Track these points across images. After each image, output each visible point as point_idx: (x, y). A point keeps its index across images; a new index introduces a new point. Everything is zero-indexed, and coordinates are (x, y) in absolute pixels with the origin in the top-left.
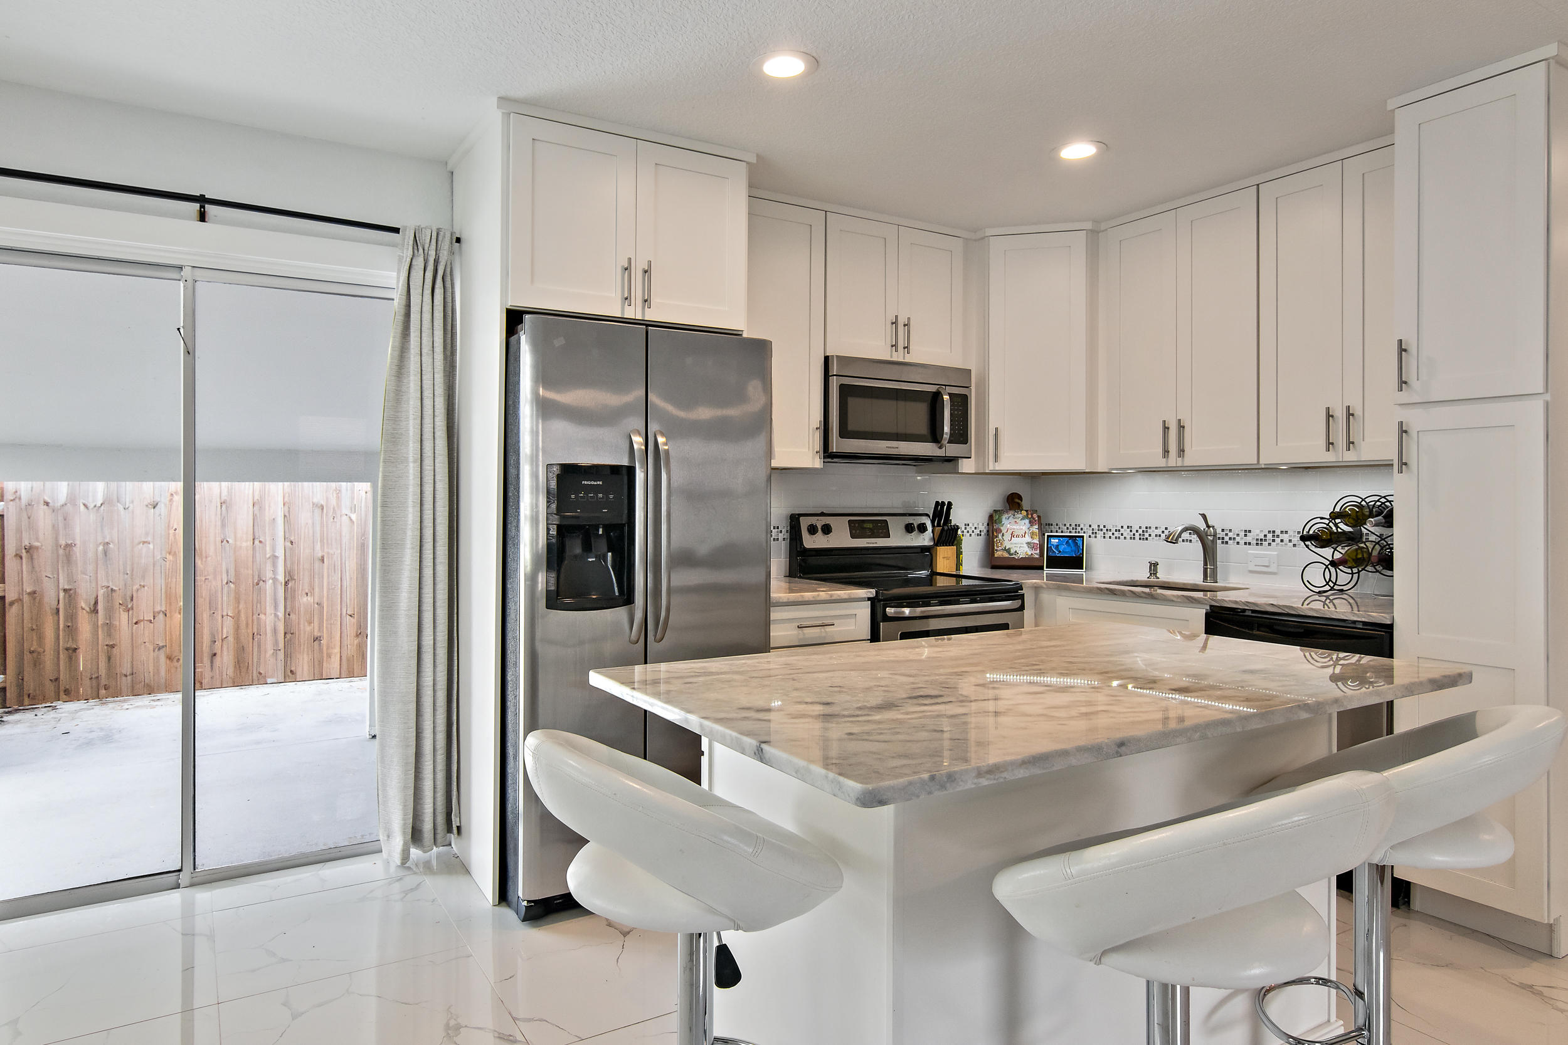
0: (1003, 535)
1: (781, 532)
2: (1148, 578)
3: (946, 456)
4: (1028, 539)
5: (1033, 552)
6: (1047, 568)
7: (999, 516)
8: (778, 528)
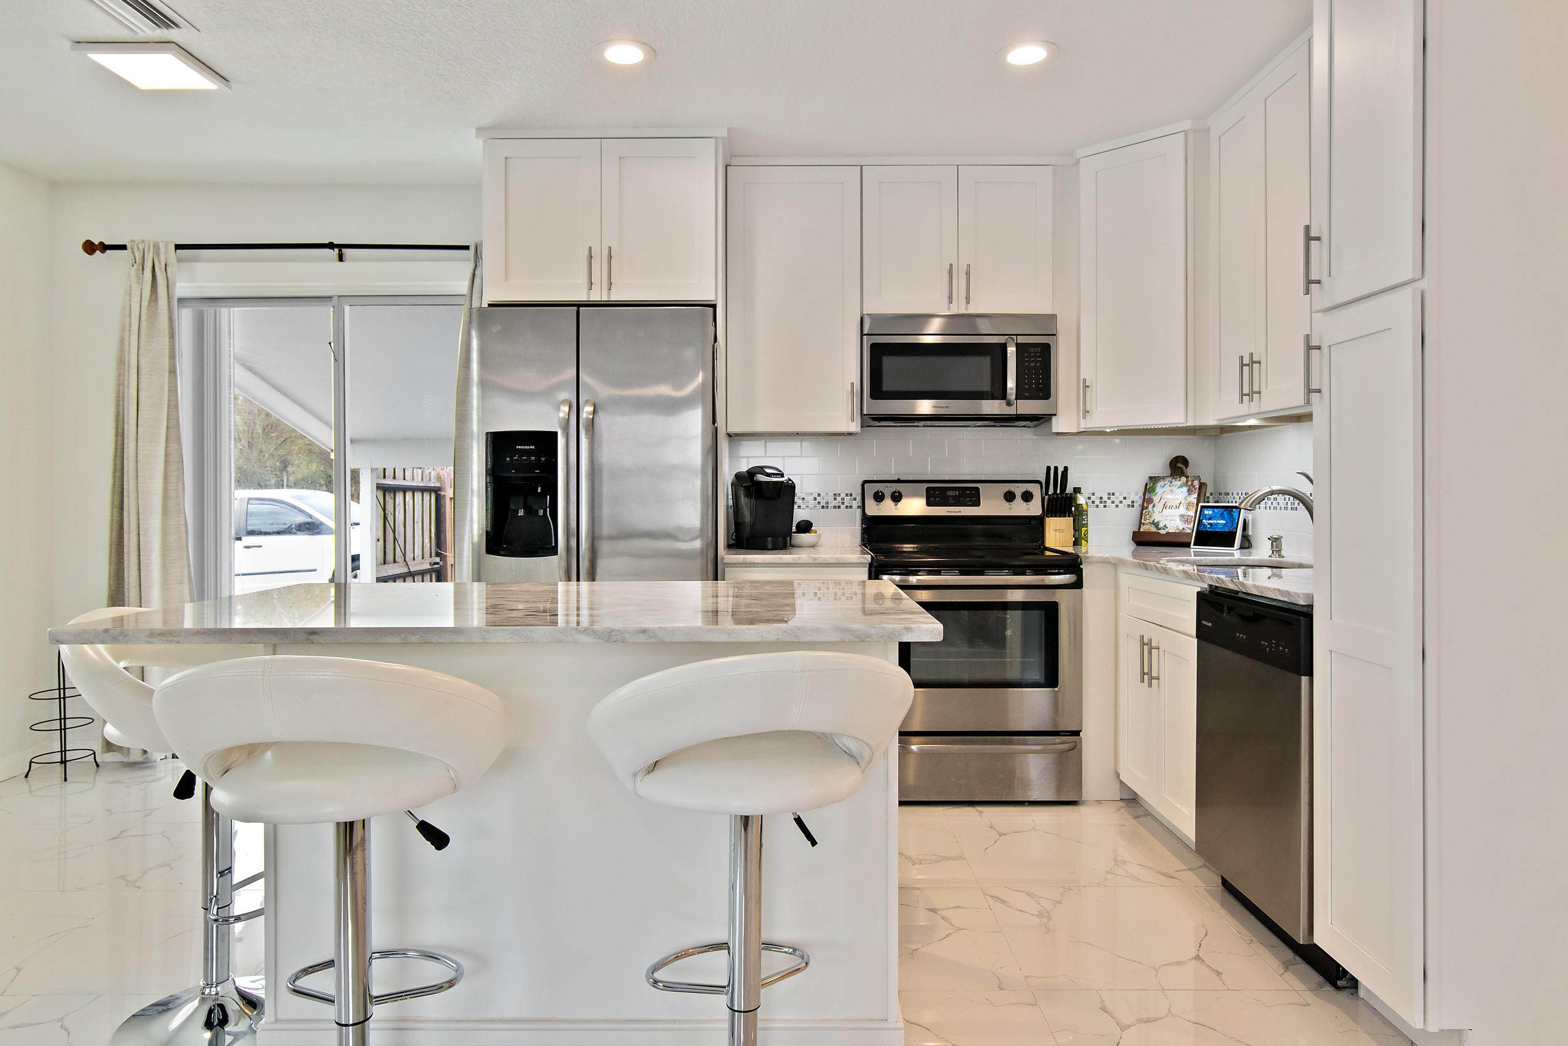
0: (1154, 506)
1: (855, 499)
2: (1270, 556)
3: (1017, 414)
4: (1182, 510)
5: (1186, 526)
6: (1194, 545)
7: (1154, 484)
8: (851, 495)
